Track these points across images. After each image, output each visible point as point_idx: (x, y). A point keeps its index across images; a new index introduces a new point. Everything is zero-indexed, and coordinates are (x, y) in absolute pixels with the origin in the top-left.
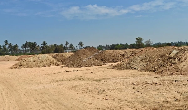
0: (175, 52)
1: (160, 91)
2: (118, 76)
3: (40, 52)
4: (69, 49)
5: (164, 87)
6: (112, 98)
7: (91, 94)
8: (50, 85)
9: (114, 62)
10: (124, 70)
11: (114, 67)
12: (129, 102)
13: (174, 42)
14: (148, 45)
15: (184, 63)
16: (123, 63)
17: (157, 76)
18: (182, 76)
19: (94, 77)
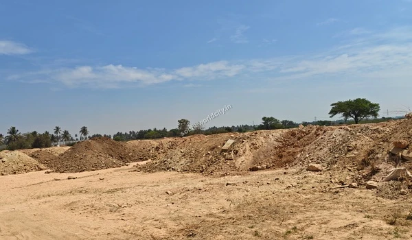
0: (230, 142)
1: (204, 201)
2: (146, 182)
3: (5, 146)
4: (62, 141)
5: (210, 195)
6: (132, 217)
7: (98, 214)
8: (24, 204)
9: (142, 159)
10: (156, 173)
11: (140, 168)
12: (157, 220)
13: (236, 126)
14: (198, 131)
15: (243, 158)
16: (154, 162)
17: (204, 178)
18: (238, 177)
19: (104, 187)
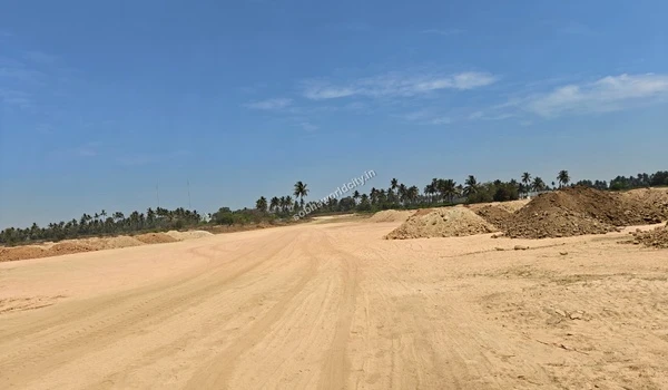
2: (642, 268)
6: (584, 345)
7: (524, 325)
9: (650, 222)
11: (639, 238)
